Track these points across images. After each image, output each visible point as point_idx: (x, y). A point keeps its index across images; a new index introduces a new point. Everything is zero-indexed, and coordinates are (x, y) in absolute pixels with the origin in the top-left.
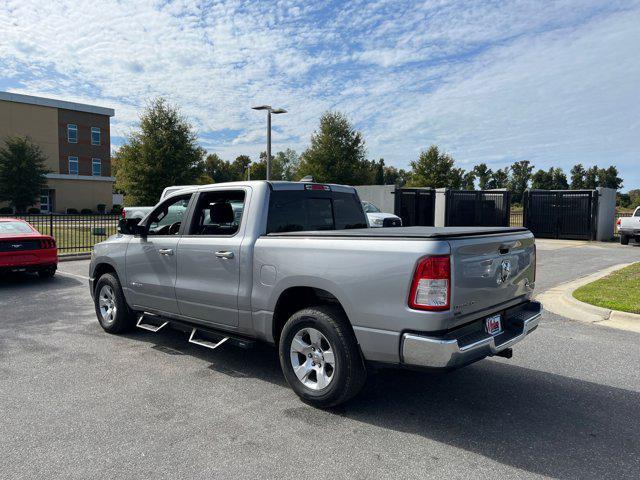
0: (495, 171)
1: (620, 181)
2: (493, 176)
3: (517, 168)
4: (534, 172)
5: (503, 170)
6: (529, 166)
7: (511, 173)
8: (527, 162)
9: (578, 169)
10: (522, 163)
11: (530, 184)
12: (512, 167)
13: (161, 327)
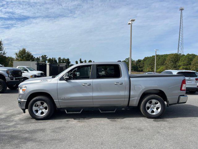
0: (36, 58)
1: (70, 62)
3: (42, 57)
4: (48, 58)
5: (39, 57)
7: (41, 59)
8: (46, 56)
9: (60, 58)
10: (44, 55)
13: (81, 111)
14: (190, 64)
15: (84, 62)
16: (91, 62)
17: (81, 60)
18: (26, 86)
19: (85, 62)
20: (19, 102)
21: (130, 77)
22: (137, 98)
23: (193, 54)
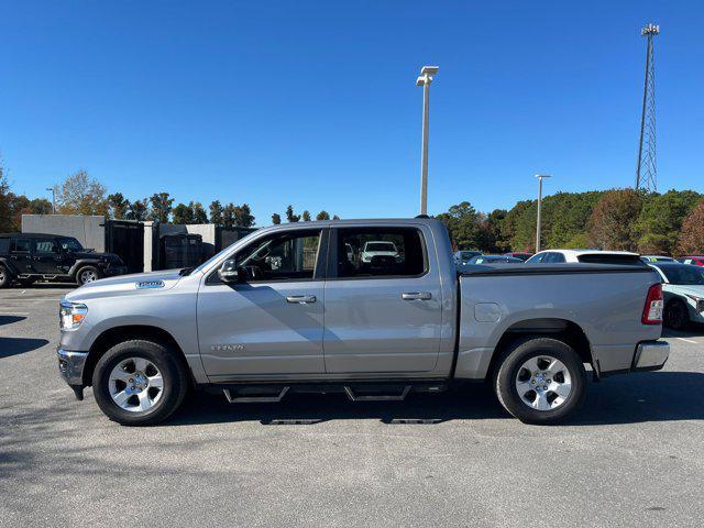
0: (132, 202)
1: (252, 218)
2: (131, 208)
3: (156, 200)
4: (174, 205)
5: (142, 202)
6: (169, 198)
7: (150, 205)
8: (167, 195)
9: (216, 205)
10: (161, 195)
11: (171, 217)
12: (152, 199)
13: (282, 395)
14: (678, 226)
15: (302, 220)
16: (328, 218)
17: (290, 212)
18: (87, 302)
19: (307, 217)
20: (61, 361)
21: (459, 274)
22: (482, 349)
23: (690, 192)
